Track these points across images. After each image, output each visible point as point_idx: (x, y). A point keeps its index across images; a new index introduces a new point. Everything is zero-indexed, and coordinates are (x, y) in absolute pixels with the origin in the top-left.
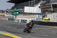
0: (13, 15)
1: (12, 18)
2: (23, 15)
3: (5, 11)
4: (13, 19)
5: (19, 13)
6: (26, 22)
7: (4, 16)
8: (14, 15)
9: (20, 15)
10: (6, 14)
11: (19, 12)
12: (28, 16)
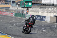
0: (22, 7)
1: (21, 13)
2: (40, 8)
3: (10, 1)
4: (22, 14)
5: (33, 4)
6: (44, 19)
8: (25, 8)
9: (34, 7)
11: (33, 2)
12: (48, 9)
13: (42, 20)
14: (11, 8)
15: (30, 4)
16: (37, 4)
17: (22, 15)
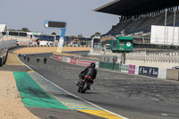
0: (114, 51)
1: (111, 61)
2: (148, 52)
3: (90, 39)
4: (114, 63)
5: (135, 45)
6: (155, 73)
7: (85, 54)
8: (119, 52)
10: (92, 50)
11: (134, 41)
12: (163, 55)
13: (152, 75)
14: (92, 52)
15: (129, 45)
16: (142, 46)
17: (114, 65)
